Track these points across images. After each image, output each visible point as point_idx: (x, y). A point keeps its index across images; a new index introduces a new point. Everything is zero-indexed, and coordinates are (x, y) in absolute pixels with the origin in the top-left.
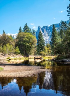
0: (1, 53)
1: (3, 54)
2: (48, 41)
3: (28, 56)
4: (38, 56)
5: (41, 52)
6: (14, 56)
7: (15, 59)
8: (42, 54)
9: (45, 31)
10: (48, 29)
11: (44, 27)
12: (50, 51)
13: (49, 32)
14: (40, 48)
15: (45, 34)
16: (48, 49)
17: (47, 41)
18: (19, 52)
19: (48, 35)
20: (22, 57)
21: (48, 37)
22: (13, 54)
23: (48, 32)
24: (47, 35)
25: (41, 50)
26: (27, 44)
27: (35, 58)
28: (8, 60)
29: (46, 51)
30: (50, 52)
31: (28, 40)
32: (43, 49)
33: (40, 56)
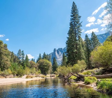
3: (46, 75)
4: (53, 75)
9: (60, 53)
10: (63, 51)
11: (59, 49)
15: (60, 56)
18: (41, 72)
26: (46, 67)
27: (51, 76)
31: (46, 64)
33: (54, 75)
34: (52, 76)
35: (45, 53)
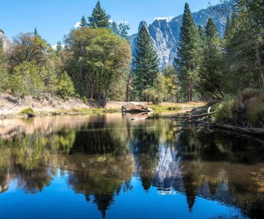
0: (7, 95)
1: (11, 97)
2: (167, 61)
3: (103, 105)
4: (136, 104)
5: (146, 90)
6: (55, 102)
7: (55, 114)
8: (149, 95)
9: (159, 35)
10: (168, 30)
11: (156, 23)
12: (174, 87)
13: (170, 36)
14: (145, 78)
15: (159, 44)
16: (169, 80)
17: (165, 63)
18: (72, 89)
19: (169, 46)
20: (82, 106)
21: (168, 51)
22: (50, 98)
23: (167, 36)
24: (165, 44)
25: (145, 84)
26: (99, 64)
27: (124, 111)
28: (26, 116)
29: (163, 86)
30: (174, 92)
32: (153, 81)
33: (143, 104)
34: (134, 111)
35: (98, 4)
